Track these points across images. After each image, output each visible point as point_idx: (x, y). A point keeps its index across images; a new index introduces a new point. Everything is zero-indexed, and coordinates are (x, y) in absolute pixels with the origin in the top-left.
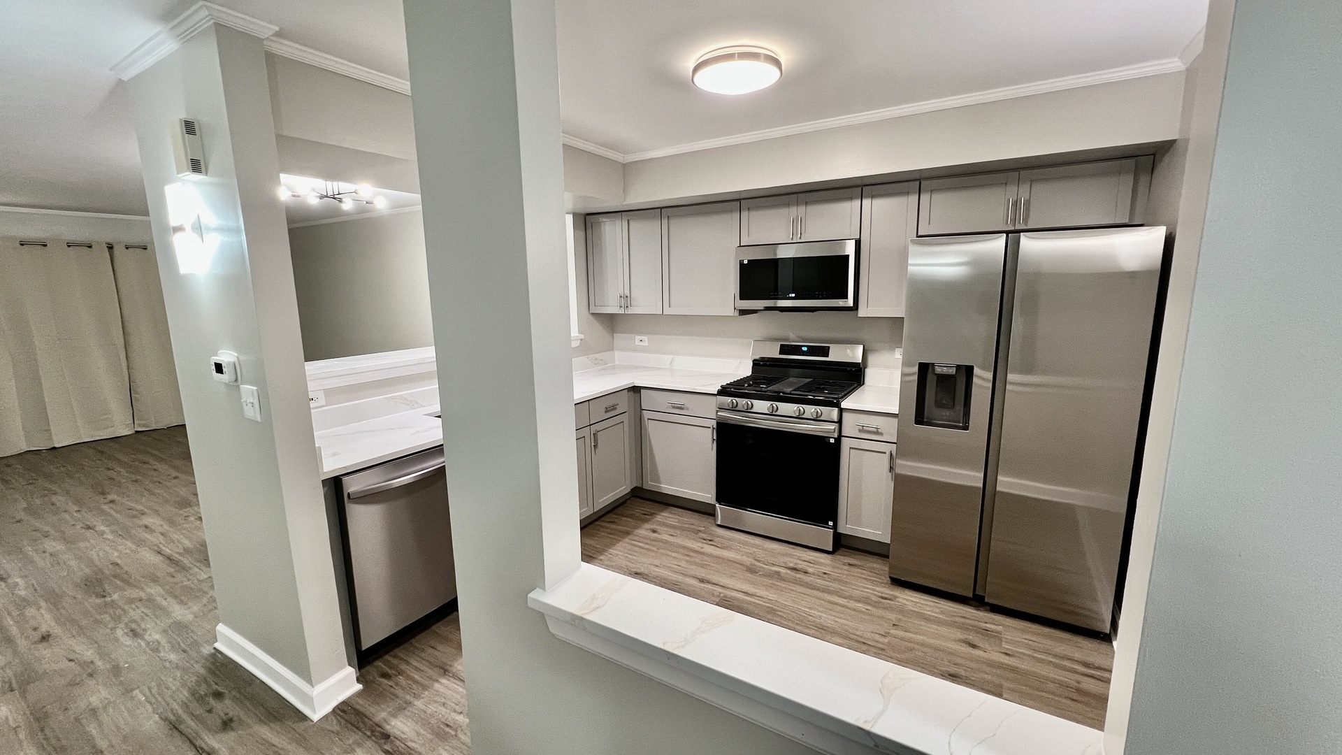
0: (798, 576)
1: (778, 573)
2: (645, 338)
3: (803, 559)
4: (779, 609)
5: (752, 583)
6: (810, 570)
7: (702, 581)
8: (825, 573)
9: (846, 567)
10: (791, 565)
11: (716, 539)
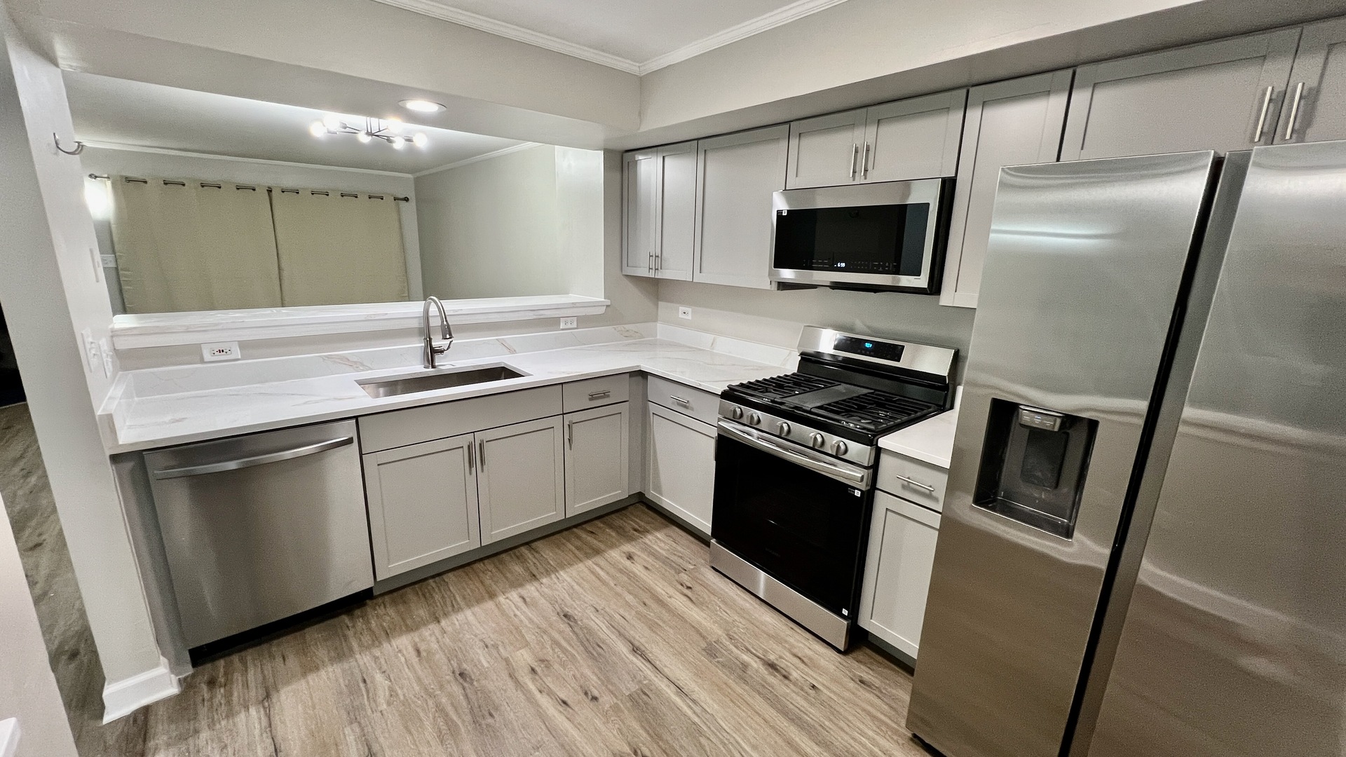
0: (771, 679)
1: (745, 666)
2: (689, 310)
3: (795, 651)
4: (708, 733)
5: (699, 674)
6: (795, 675)
7: (636, 650)
8: (814, 687)
9: (852, 685)
10: (772, 657)
11: (697, 588)
